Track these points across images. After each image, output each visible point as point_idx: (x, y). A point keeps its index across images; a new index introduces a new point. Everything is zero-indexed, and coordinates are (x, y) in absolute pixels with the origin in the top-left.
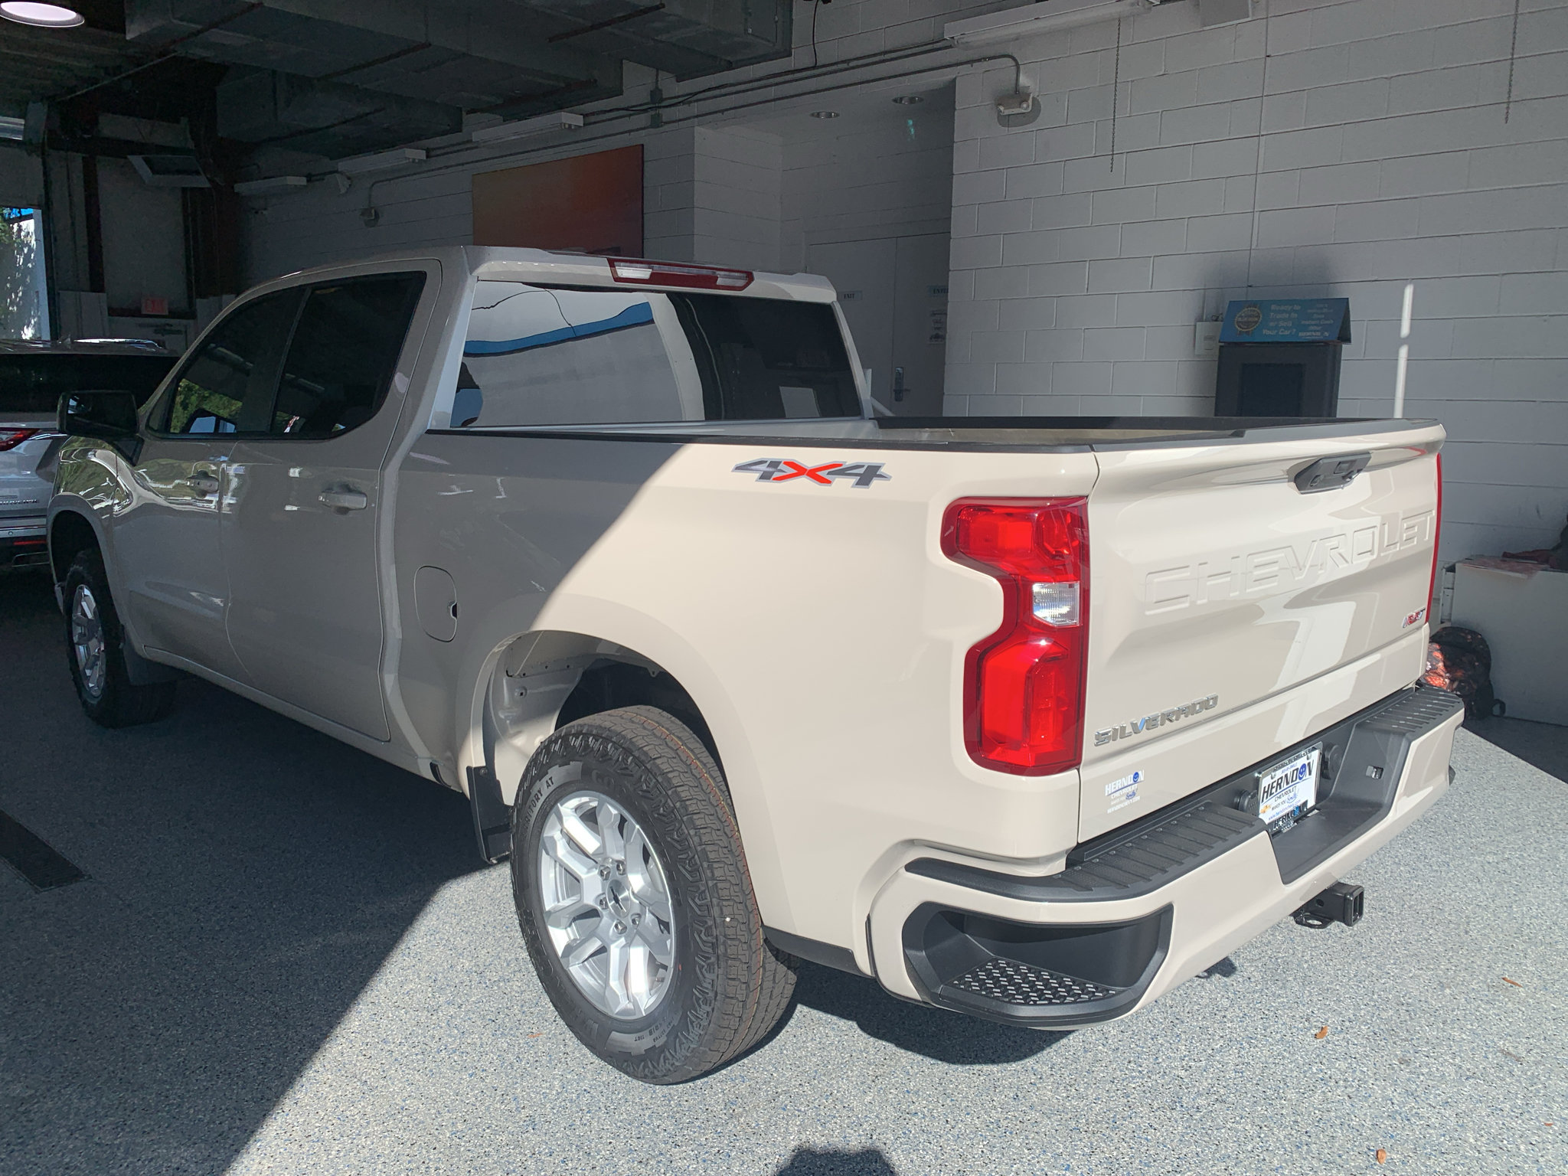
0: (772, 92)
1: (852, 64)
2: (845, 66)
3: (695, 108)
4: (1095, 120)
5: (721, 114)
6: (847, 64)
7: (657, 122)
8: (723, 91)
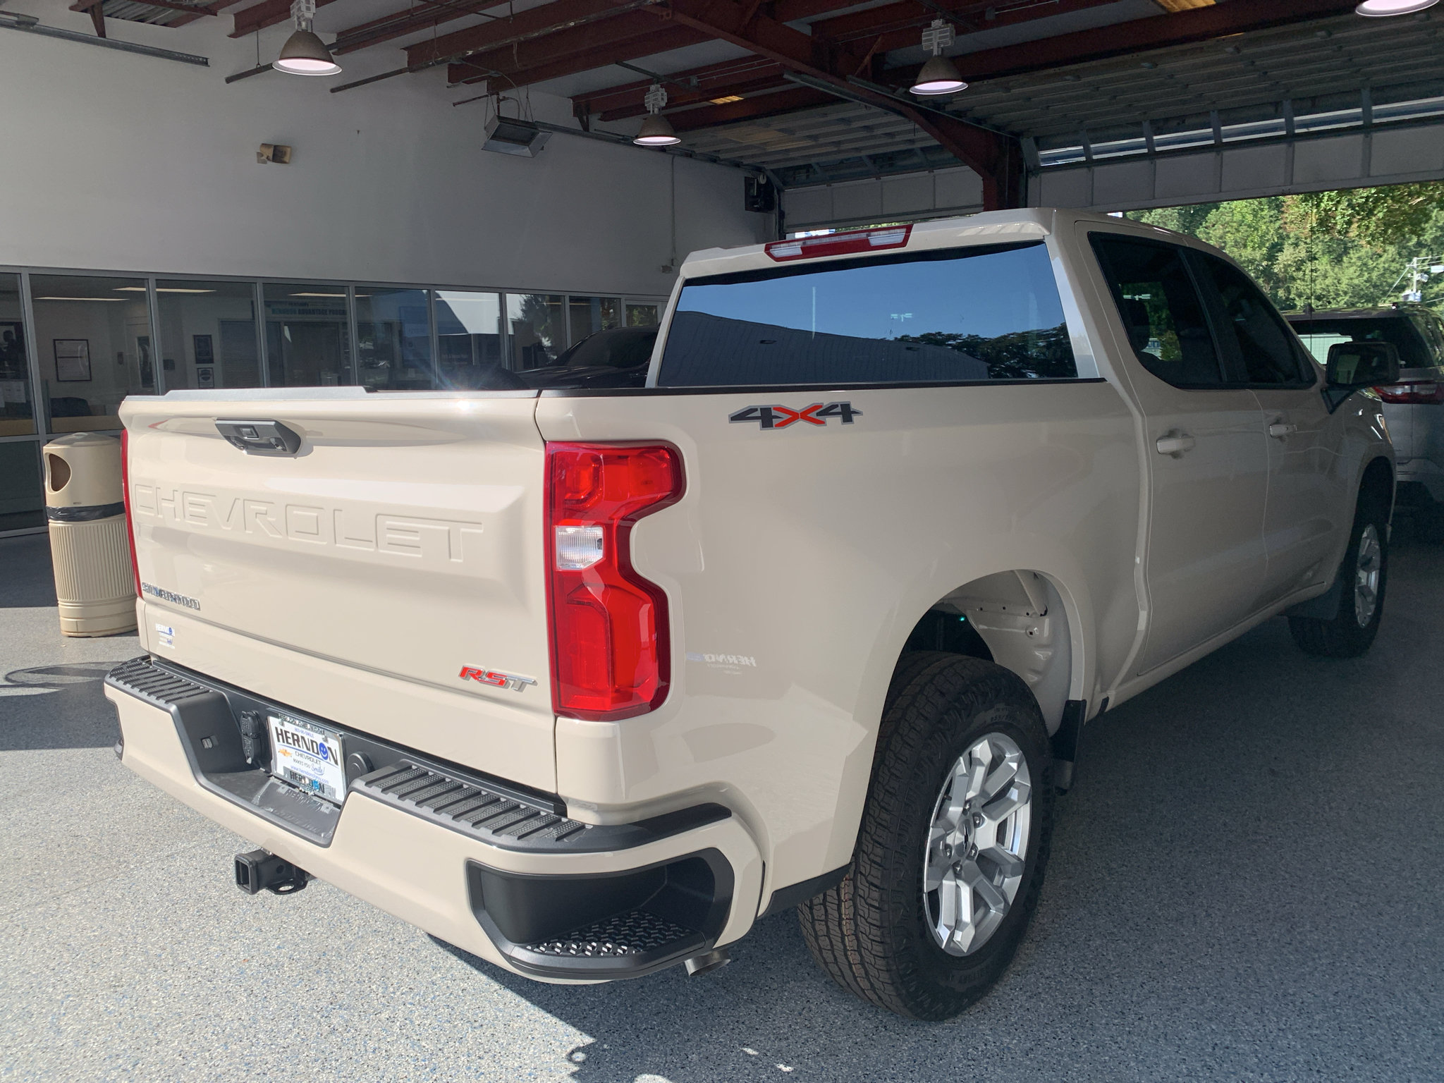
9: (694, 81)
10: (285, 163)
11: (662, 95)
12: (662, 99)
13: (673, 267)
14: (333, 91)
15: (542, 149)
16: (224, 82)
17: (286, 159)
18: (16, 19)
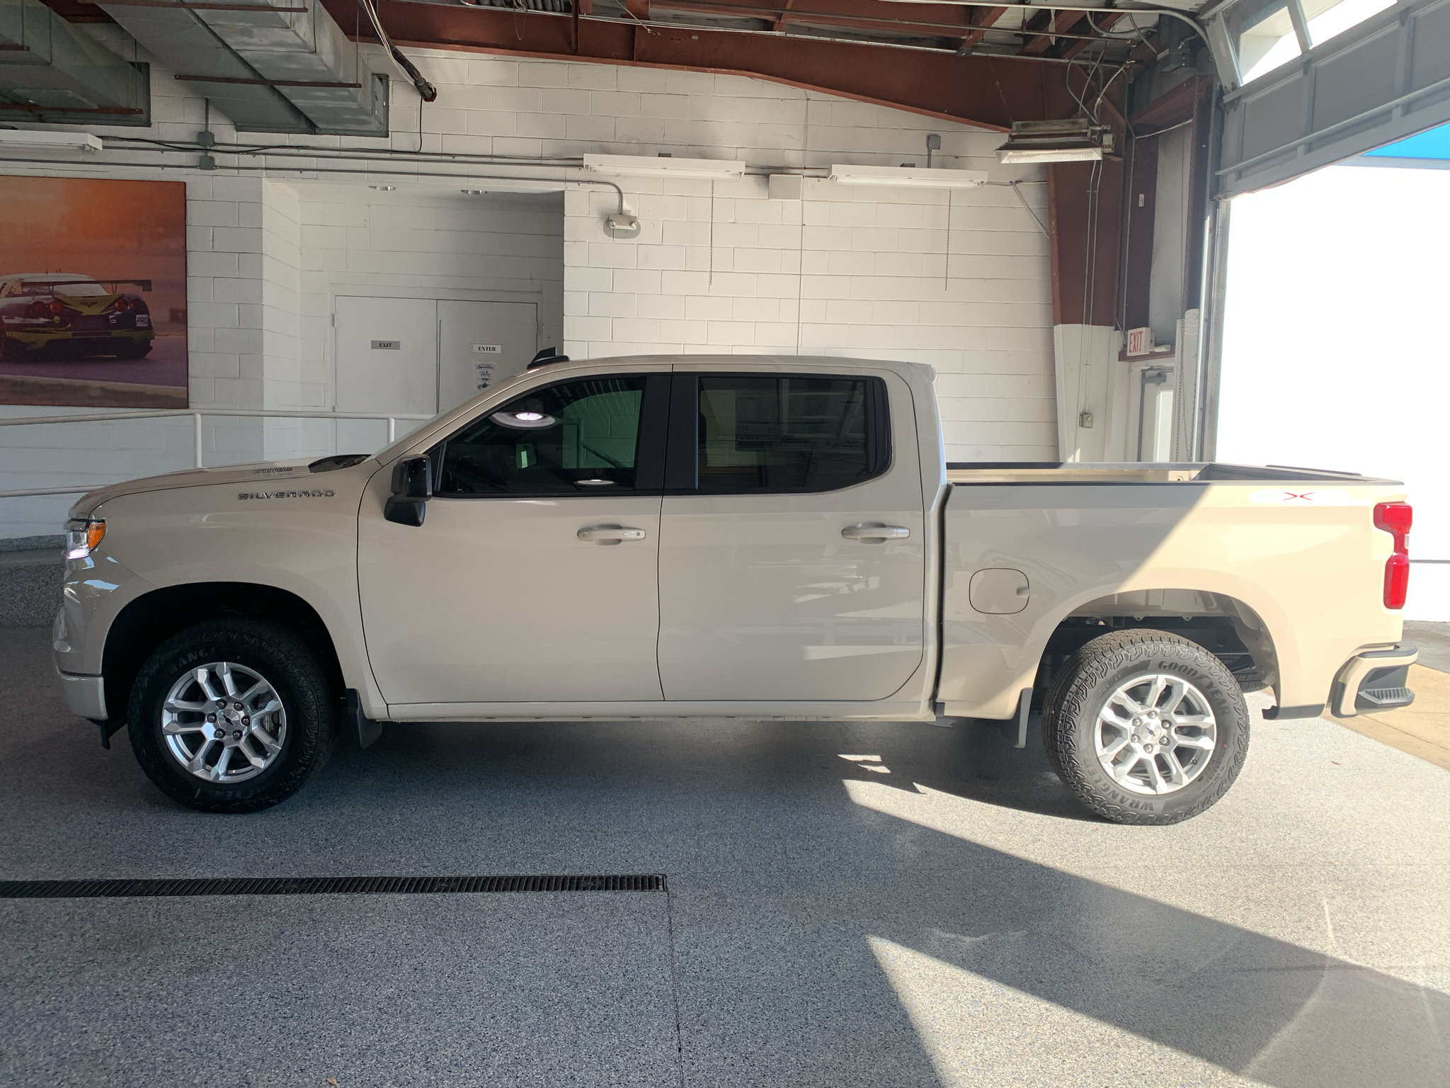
0: (364, 164)
1: (457, 158)
2: (450, 158)
3: (261, 160)
4: (685, 245)
5: (299, 172)
6: (452, 157)
7: (208, 164)
8: (302, 152)
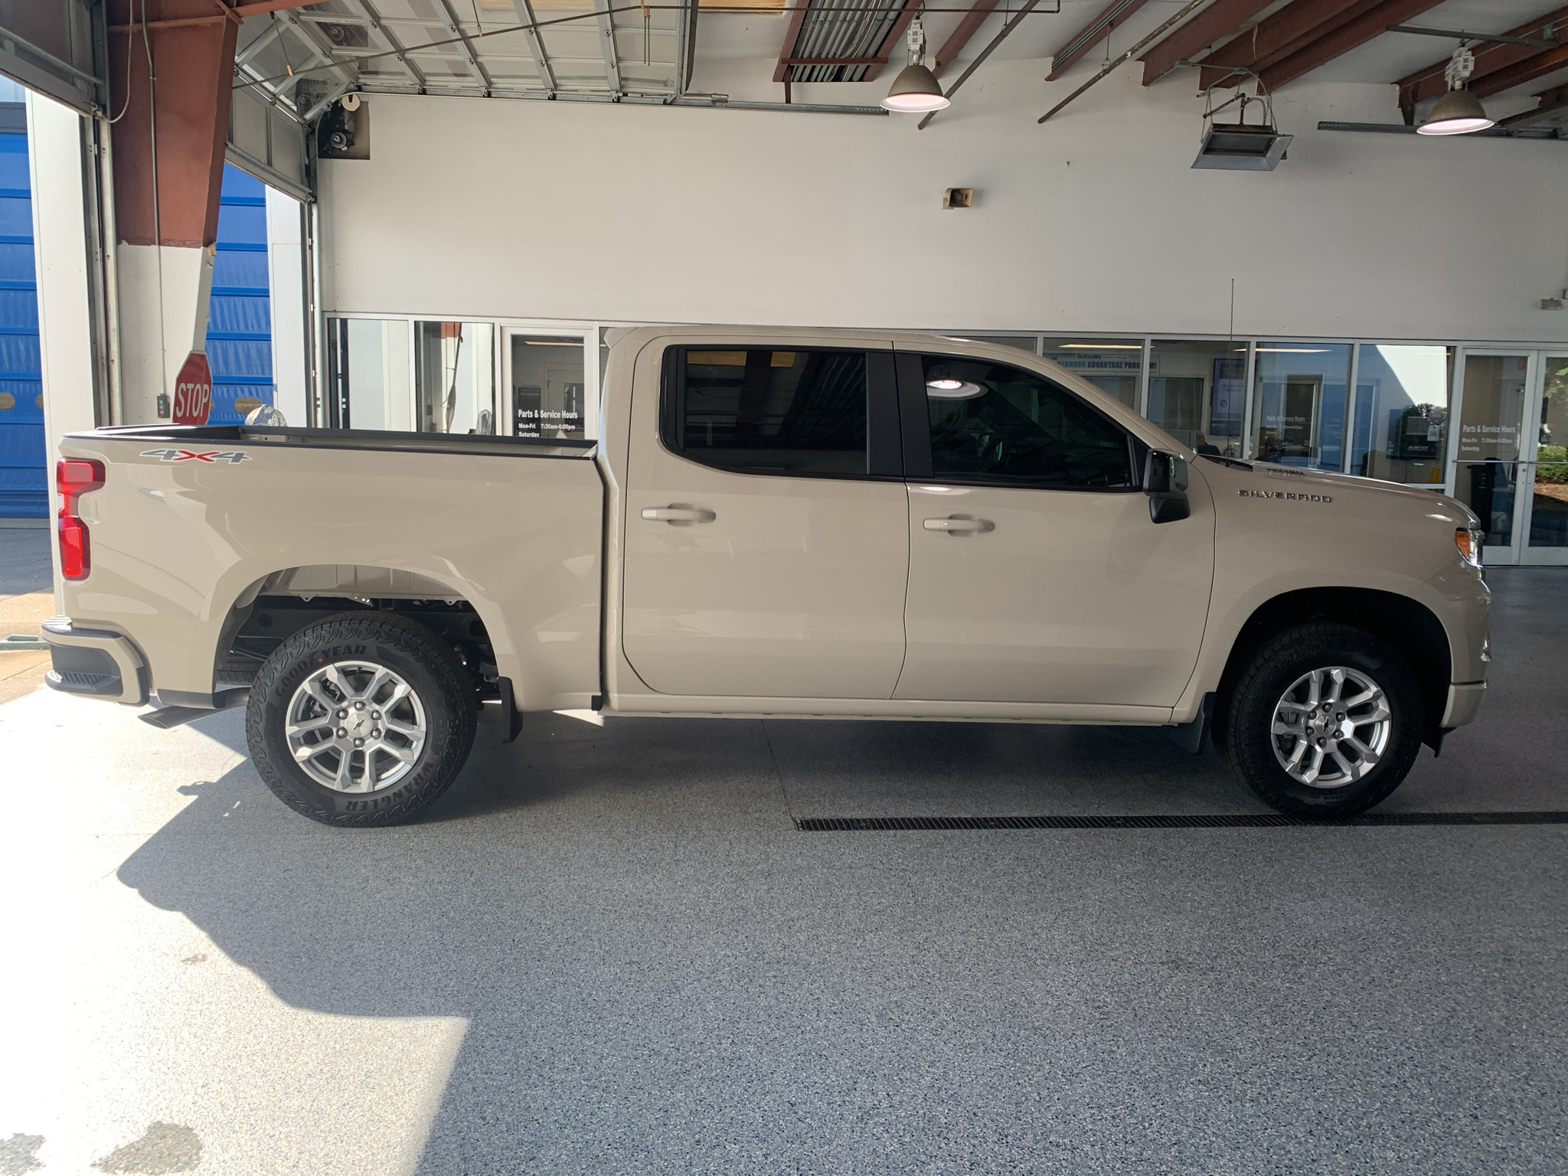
9: (1548, 31)
10: (966, 206)
11: (1466, 60)
12: (1465, 67)
13: (1563, 301)
14: (1041, 121)
15: (1284, 156)
16: (918, 130)
17: (969, 202)
18: (710, 99)
